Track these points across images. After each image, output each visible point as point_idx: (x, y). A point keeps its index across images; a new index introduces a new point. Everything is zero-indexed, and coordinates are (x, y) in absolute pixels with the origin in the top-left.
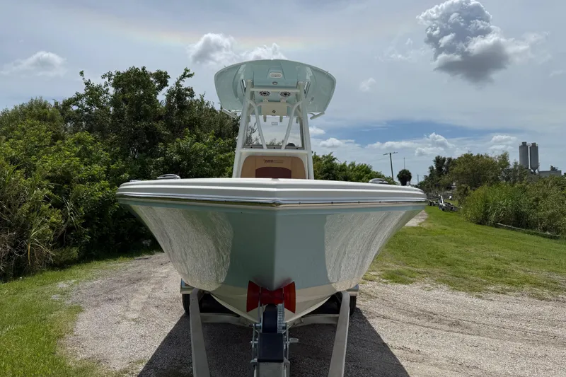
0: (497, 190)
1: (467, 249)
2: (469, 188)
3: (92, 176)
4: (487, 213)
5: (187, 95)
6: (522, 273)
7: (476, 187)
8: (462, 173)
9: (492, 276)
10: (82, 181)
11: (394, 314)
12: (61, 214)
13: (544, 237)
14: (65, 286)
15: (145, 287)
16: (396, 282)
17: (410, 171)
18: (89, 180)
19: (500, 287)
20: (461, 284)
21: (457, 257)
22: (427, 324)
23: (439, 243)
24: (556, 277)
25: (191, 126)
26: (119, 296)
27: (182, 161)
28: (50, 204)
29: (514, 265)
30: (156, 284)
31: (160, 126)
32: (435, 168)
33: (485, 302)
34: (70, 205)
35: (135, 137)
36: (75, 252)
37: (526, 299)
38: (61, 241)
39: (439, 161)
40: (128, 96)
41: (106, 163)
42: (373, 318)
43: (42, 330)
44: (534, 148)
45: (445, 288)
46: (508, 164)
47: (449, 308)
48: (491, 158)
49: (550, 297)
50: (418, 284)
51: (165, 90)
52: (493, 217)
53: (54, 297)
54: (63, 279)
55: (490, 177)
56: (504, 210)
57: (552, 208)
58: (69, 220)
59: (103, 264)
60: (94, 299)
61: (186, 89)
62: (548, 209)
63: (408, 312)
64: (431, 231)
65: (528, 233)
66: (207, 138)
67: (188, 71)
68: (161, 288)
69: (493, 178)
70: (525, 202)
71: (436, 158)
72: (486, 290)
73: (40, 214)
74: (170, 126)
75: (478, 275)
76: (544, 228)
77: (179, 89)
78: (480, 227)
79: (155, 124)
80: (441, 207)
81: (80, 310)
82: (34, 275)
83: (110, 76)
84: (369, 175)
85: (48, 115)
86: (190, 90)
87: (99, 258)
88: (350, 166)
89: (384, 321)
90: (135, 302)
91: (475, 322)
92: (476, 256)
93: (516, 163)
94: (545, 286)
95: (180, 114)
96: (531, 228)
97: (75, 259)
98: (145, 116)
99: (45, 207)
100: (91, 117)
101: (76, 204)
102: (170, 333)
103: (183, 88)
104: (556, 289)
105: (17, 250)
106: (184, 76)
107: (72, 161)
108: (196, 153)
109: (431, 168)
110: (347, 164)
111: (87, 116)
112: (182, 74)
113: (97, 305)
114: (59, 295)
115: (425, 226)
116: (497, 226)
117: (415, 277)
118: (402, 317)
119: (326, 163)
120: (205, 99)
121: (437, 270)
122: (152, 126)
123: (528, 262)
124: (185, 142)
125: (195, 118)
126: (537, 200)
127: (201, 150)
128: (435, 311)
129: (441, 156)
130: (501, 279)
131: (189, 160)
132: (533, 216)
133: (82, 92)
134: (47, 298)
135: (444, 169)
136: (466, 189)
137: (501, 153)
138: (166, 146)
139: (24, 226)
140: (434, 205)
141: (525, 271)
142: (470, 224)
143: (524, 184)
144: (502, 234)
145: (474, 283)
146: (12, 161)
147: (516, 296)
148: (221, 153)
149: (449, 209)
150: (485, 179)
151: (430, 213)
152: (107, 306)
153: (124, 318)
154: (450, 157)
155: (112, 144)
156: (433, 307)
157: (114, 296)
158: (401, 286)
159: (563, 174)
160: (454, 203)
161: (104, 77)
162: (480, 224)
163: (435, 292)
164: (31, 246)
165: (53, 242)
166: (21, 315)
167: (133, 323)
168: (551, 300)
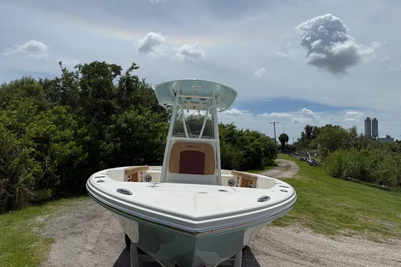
0: (349, 153)
1: (326, 199)
2: (328, 150)
3: (64, 137)
4: (341, 170)
5: (133, 81)
6: (363, 219)
7: (334, 150)
8: (324, 140)
9: (342, 222)
10: (56, 141)
11: (272, 252)
12: (41, 165)
13: (380, 188)
14: (42, 220)
15: (99, 224)
16: (275, 225)
17: (288, 135)
18: (62, 141)
19: (348, 231)
20: (321, 228)
21: (318, 205)
22: (295, 261)
23: (306, 194)
24: (387, 224)
25: (135, 103)
26: (80, 230)
27: (128, 127)
28: (34, 159)
29: (358, 213)
30: (106, 220)
31: (113, 102)
32: (305, 134)
33: (337, 242)
34: (47, 158)
35: (96, 110)
36: (49, 192)
37: (366, 241)
38: (40, 185)
39: (308, 129)
40: (92, 81)
41: (75, 129)
42: (258, 254)
43: (25, 257)
44: (375, 121)
45: (310, 231)
46: (356, 135)
47: (311, 247)
48: (345, 130)
49: (382, 240)
50: (291, 227)
51: (118, 77)
52: (345, 173)
53: (35, 229)
54: (40, 214)
55: (344, 143)
56: (353, 168)
57: (386, 168)
58: (46, 170)
59: (69, 201)
60: (62, 232)
61: (133, 77)
62: (384, 169)
63: (283, 250)
64: (301, 182)
65: (370, 186)
66: (146, 111)
67: (135, 65)
68: (109, 224)
69: (345, 144)
70: (368, 163)
71: (306, 126)
72: (337, 233)
73: (27, 165)
74: (121, 102)
75: (333, 221)
76: (380, 182)
77: (128, 77)
78: (336, 180)
79: (110, 101)
80: (309, 162)
81: (52, 241)
82: (20, 209)
83: (80, 66)
84: (258, 139)
85: (35, 89)
86: (136, 78)
87: (66, 197)
88: (245, 132)
89: (266, 257)
90: (91, 236)
91: (329, 260)
92: (332, 205)
93: (362, 134)
94: (379, 231)
95: (128, 94)
96: (372, 182)
97: (49, 198)
98: (104, 95)
99: (30, 160)
100: (65, 94)
101: (52, 157)
102: (116, 263)
103: (131, 76)
104: (386, 234)
105: (9, 191)
106: (132, 68)
107: (50, 127)
108: (138, 122)
109: (303, 134)
110: (244, 130)
111: (62, 93)
112: (131, 66)
113: (65, 238)
114: (38, 228)
115: (297, 178)
116: (348, 180)
117: (288, 222)
118: (278, 254)
119: (229, 130)
120: (145, 82)
121: (304, 216)
122: (108, 102)
123: (368, 211)
124: (130, 114)
125: (138, 98)
126: (376, 162)
127: (141, 120)
128: (302, 249)
129: (310, 125)
130: (348, 225)
131: (133, 127)
132: (373, 173)
133: (60, 77)
134: (29, 230)
135: (311, 134)
136: (327, 151)
137: (351, 127)
138: (117, 117)
139: (15, 174)
140: (304, 161)
141: (366, 219)
142: (329, 177)
143: (367, 150)
144: (351, 186)
145: (330, 227)
146: (9, 128)
147: (359, 239)
148: (156, 122)
149: (314, 164)
150: (340, 145)
151: (300, 167)
152: (72, 239)
153: (83, 249)
154: (316, 126)
155: (79, 114)
156: (300, 246)
157: (77, 230)
158: (279, 228)
159: (395, 140)
160: (318, 160)
161: (76, 67)
162: (336, 177)
163: (302, 234)
164: (19, 189)
165: (35, 186)
166: (11, 244)
167: (90, 253)
168: (382, 243)
